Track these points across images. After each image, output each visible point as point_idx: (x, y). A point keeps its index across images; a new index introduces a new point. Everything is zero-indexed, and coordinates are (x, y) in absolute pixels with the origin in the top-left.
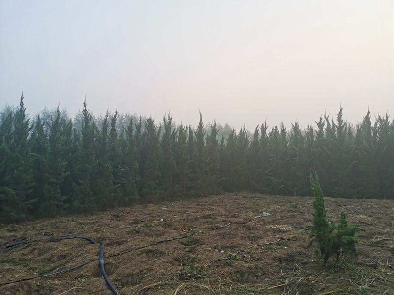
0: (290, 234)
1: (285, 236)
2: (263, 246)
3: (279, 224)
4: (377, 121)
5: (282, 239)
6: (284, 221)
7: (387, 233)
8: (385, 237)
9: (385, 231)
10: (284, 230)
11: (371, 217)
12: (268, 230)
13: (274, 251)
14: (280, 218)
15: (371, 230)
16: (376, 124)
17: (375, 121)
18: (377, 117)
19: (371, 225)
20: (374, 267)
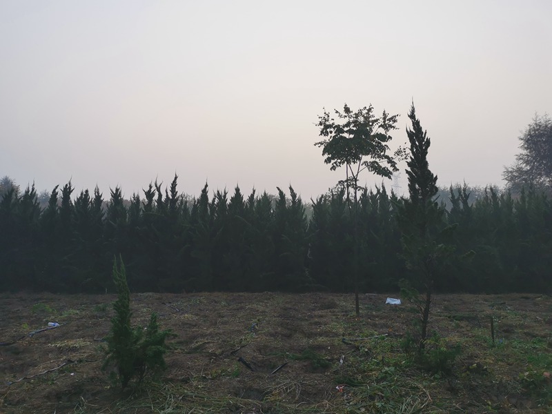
0: (84, 353)
1: (75, 357)
2: (34, 378)
3: (72, 338)
4: (215, 196)
5: (70, 361)
6: (80, 333)
7: (210, 334)
8: (207, 339)
9: (208, 332)
10: (76, 347)
11: (197, 315)
12: (51, 351)
13: (50, 383)
14: (75, 328)
15: (193, 332)
16: (214, 200)
17: (213, 197)
18: (216, 192)
19: (195, 326)
20: (186, 381)
